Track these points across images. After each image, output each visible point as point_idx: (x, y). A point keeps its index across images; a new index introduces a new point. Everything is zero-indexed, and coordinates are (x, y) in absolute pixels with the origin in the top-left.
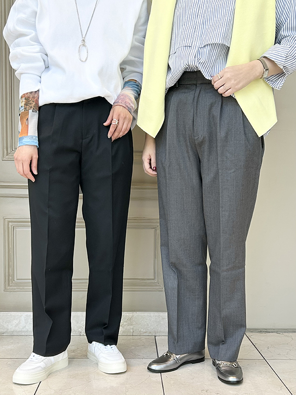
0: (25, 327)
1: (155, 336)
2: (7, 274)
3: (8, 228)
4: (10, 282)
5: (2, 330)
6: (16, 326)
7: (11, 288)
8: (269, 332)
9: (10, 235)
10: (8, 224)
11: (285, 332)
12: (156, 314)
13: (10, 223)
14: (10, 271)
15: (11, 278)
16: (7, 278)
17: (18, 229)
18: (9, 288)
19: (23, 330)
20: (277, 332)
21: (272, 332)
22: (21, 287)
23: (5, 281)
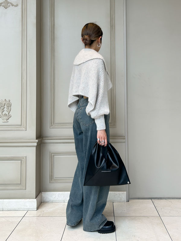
0: (58, 198)
1: (113, 203)
2: (51, 175)
3: (51, 156)
4: (52, 179)
5: (48, 200)
6: (54, 198)
7: (52, 181)
8: (162, 199)
9: (52, 159)
10: (51, 155)
11: (169, 199)
12: (113, 192)
13: (52, 154)
15: (52, 177)
17: (55, 156)
19: (57, 200)
20: (165, 199)
21: (164, 199)
22: (56, 181)
23: (50, 179)
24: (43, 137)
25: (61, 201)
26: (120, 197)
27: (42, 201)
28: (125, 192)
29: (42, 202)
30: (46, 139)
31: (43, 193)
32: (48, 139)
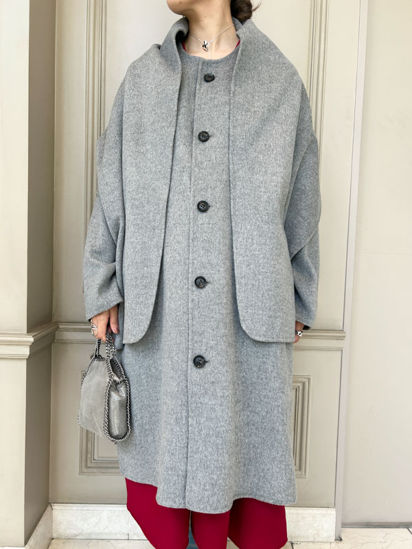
0: (107, 527)
2: (84, 451)
4: (89, 462)
5: (75, 532)
6: (94, 527)
7: (89, 470)
14: (89, 446)
15: (89, 456)
16: (84, 457)
18: (86, 470)
19: (104, 531)
22: (103, 469)
23: (81, 462)
24: (57, 323)
25: (118, 537)
26: (316, 525)
27: (55, 535)
28: (332, 512)
29: (53, 539)
30: (67, 330)
31: (56, 507)
32: (75, 330)
